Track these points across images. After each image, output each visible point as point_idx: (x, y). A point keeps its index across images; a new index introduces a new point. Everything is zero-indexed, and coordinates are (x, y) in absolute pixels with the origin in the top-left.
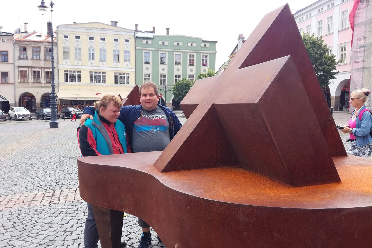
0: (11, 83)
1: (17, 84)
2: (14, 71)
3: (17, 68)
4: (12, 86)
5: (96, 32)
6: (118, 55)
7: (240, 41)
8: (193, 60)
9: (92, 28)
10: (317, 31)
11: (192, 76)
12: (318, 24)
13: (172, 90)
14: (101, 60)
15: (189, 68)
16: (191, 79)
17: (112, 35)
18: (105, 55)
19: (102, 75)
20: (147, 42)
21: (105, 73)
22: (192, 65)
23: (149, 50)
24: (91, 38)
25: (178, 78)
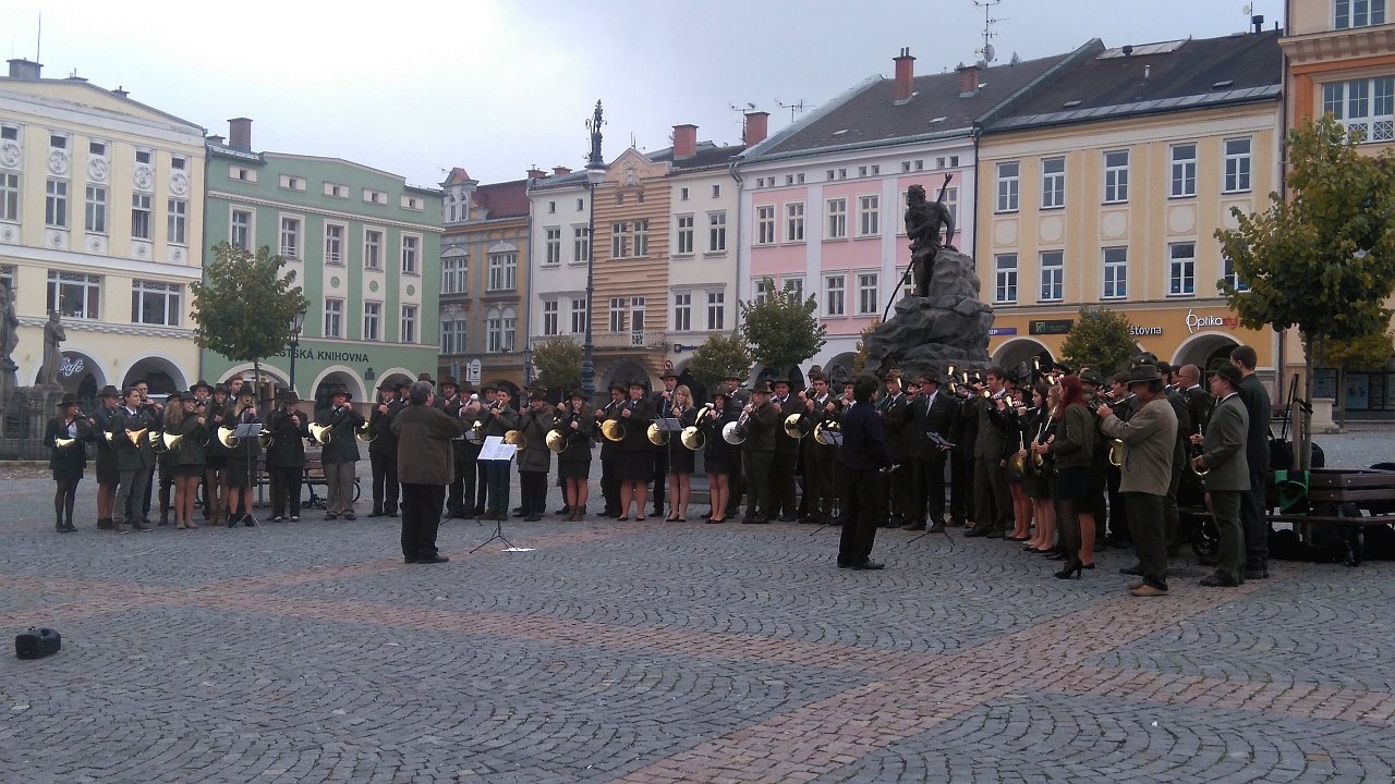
5: (77, 118)
6: (146, 214)
7: (456, 191)
8: (374, 249)
9: (63, 104)
10: (827, 222)
11: (374, 307)
12: (827, 207)
13: (315, 355)
14: (89, 227)
15: (368, 277)
16: (371, 315)
17: (131, 138)
18: (101, 209)
19: (86, 284)
20: (242, 174)
21: (96, 278)
22: (374, 265)
23: (252, 204)
24: (58, 142)
25: (332, 312)
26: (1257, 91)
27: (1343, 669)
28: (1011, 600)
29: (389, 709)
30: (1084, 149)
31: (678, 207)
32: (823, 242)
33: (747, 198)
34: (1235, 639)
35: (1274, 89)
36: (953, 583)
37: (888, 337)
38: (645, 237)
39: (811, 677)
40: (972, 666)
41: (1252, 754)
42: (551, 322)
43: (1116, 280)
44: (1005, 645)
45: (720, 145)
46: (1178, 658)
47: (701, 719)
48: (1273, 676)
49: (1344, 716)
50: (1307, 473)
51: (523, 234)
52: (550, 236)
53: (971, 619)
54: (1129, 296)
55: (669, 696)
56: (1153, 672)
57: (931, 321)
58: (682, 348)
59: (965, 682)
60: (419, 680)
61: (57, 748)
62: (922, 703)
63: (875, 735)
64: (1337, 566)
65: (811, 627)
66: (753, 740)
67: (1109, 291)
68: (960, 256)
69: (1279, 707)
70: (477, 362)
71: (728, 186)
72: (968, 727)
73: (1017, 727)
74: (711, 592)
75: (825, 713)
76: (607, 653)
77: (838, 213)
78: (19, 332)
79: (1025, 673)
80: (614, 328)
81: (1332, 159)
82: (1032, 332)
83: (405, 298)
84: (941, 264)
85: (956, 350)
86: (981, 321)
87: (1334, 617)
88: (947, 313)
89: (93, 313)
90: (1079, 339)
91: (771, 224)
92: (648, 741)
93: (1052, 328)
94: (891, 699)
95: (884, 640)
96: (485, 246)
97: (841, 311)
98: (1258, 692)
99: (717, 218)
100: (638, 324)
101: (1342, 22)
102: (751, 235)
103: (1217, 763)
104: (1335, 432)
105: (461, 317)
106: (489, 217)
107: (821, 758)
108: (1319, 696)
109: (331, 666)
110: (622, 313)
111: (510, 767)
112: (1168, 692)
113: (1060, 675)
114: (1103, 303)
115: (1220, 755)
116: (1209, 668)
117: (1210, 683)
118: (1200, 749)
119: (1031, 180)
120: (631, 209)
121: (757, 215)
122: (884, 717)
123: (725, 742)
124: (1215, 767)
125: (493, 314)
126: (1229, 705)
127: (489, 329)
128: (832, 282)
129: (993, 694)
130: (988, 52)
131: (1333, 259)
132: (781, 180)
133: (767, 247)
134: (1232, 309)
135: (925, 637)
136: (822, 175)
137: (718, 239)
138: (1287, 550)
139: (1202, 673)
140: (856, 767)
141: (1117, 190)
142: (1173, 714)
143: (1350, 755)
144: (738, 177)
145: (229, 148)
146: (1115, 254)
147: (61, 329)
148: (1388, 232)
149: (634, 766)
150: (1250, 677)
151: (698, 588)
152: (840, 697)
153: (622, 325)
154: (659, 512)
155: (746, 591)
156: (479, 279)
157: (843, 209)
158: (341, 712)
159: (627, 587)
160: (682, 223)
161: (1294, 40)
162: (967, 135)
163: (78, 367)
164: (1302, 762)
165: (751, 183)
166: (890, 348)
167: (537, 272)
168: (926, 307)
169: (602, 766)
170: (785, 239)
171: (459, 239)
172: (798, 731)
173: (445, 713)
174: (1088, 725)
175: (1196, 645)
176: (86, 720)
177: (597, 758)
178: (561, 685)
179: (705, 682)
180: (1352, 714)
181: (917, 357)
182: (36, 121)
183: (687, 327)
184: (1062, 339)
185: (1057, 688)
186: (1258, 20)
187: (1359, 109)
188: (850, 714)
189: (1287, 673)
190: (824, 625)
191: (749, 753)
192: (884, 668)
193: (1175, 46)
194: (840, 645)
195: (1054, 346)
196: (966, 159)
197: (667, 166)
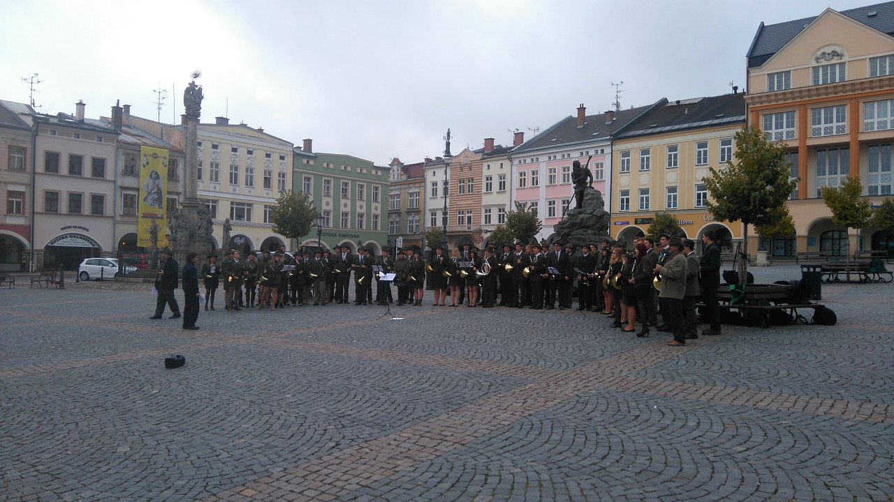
0: (107, 215)
1: (118, 218)
2: (115, 196)
3: (120, 190)
4: (111, 221)
5: (242, 140)
6: (270, 179)
7: (395, 168)
8: (361, 192)
9: (236, 135)
10: (548, 178)
11: (361, 215)
12: (548, 171)
13: (338, 235)
14: (247, 184)
15: (359, 203)
16: (360, 219)
17: (263, 148)
18: (251, 177)
19: (246, 207)
20: (308, 162)
21: (250, 205)
22: (361, 199)
23: (310, 174)
24: (234, 150)
25: (344, 218)
26: (735, 119)
27: (750, 380)
28: (604, 344)
29: (310, 394)
30: (658, 145)
31: (486, 173)
32: (546, 186)
33: (515, 168)
34: (703, 364)
35: (742, 118)
36: (580, 335)
37: (565, 226)
38: (472, 185)
39: (502, 381)
40: (577, 376)
41: (699, 423)
42: (434, 221)
43: (672, 201)
44: (596, 366)
45: (504, 146)
46: (674, 373)
47: (447, 401)
48: (717, 383)
49: (747, 404)
50: (744, 286)
51: (422, 184)
52: (433, 185)
53: (584, 352)
54: (678, 207)
55: (436, 389)
56: (661, 380)
57: (583, 219)
58: (488, 231)
59: (572, 384)
60: (330, 380)
61: (160, 412)
62: (549, 395)
63: (522, 410)
64: (757, 328)
65: (511, 356)
66: (466, 412)
67: (669, 206)
68: (596, 191)
69: (717, 398)
70: (401, 238)
71: (506, 163)
72: (567, 407)
73: (590, 407)
74: (472, 339)
75: (503, 399)
76: (416, 368)
77: (553, 174)
78: (214, 227)
79: (601, 379)
80: (459, 223)
81: (755, 145)
82: (636, 223)
83: (373, 211)
84: (587, 195)
85: (593, 231)
86: (604, 219)
87: (751, 353)
88: (589, 215)
89: (249, 219)
90: (655, 226)
91: (525, 179)
92: (419, 412)
93: (644, 221)
94: (535, 392)
95: (542, 362)
96: (407, 190)
97: (554, 215)
98: (708, 391)
99: (502, 177)
100: (469, 222)
101: (771, 88)
102: (516, 184)
103: (681, 428)
104: (768, 266)
105: (398, 219)
106: (409, 178)
107: (495, 422)
108: (736, 393)
109: (295, 373)
110: (463, 217)
111: (352, 424)
112: (666, 390)
113: (617, 381)
114: (667, 210)
115: (682, 424)
116: (687, 378)
117: (686, 386)
118: (674, 420)
119: (635, 158)
120: (466, 174)
121: (518, 175)
122: (530, 401)
123: (454, 413)
124: (679, 431)
125: (410, 218)
126: (693, 397)
127: (409, 224)
128: (550, 204)
129: (583, 391)
130: (618, 105)
131: (755, 190)
132: (528, 161)
133: (522, 189)
134: (710, 213)
135: (560, 361)
136: (546, 158)
137: (502, 186)
138: (734, 321)
139: (684, 381)
140: (510, 427)
141: (672, 162)
142: (665, 402)
143: (746, 425)
144: (510, 160)
145: (303, 151)
146: (672, 189)
147: (230, 226)
148: (780, 177)
149: (408, 425)
150: (706, 383)
151: (468, 337)
152: (513, 390)
153: (463, 222)
154: (461, 302)
155: (488, 338)
156: (404, 204)
157: (555, 172)
158: (289, 396)
159: (437, 336)
160: (487, 180)
161: (750, 96)
162: (608, 140)
163: (243, 241)
164: (722, 428)
165: (516, 162)
166: (566, 231)
167: (428, 200)
168: (580, 213)
169: (394, 425)
170: (530, 185)
171: (396, 187)
172: (488, 408)
173: (334, 396)
174: (623, 407)
175: (684, 367)
176: (179, 398)
177: (393, 420)
178: (390, 384)
179: (454, 382)
180: (750, 404)
181: (576, 235)
182: (227, 142)
183: (490, 222)
184: (648, 226)
185: (613, 388)
186: (735, 88)
187: (779, 126)
188: (515, 399)
189: (724, 381)
190: (517, 355)
191: (462, 419)
192: (537, 376)
193: (699, 100)
194: (521, 365)
195: (644, 229)
196: (607, 150)
197: (480, 156)
